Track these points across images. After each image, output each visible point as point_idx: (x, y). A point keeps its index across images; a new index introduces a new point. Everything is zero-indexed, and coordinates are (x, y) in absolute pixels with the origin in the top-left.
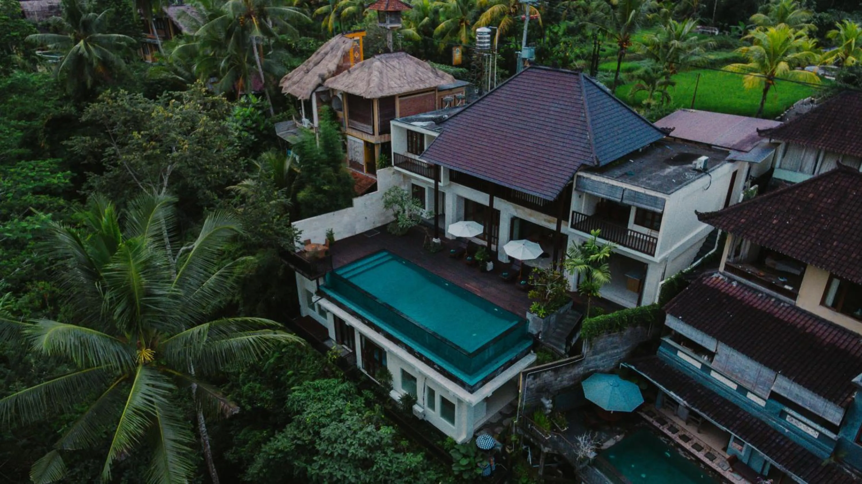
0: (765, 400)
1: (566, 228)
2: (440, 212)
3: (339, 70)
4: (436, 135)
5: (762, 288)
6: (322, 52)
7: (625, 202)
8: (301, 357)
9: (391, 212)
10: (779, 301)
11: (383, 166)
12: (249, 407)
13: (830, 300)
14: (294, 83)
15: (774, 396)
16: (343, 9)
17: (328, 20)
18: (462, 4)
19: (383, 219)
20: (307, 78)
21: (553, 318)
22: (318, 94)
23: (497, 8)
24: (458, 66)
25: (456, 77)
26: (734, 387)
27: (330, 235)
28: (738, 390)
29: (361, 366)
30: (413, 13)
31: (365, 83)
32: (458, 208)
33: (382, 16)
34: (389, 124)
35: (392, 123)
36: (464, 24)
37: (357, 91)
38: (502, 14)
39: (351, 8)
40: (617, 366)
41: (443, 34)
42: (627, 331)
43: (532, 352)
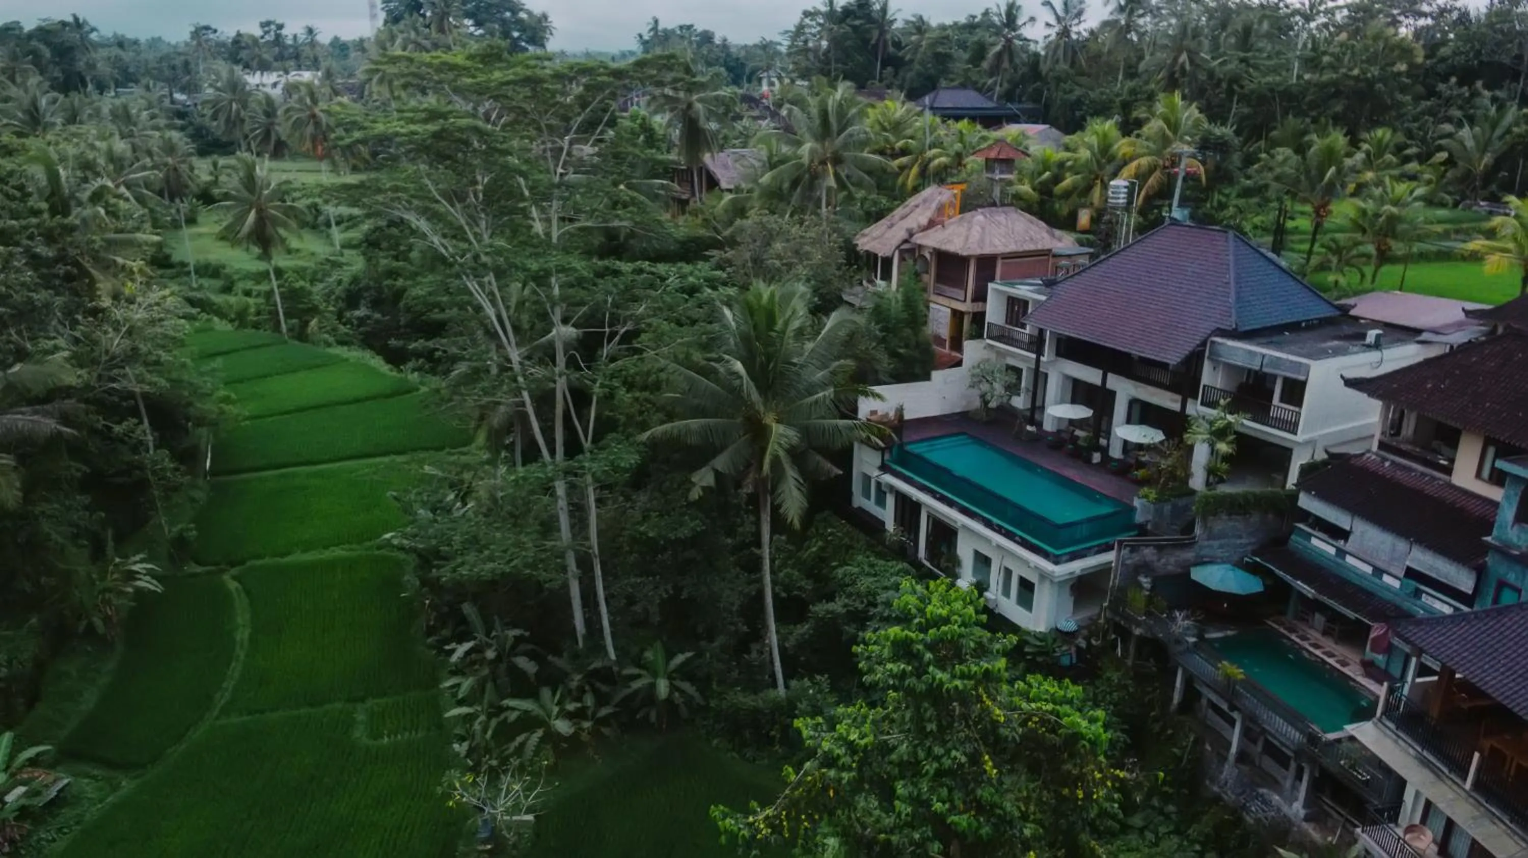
0: (1399, 579)
1: (1194, 408)
2: (1038, 403)
3: (931, 224)
4: (1043, 298)
5: (1414, 465)
6: (913, 204)
7: (1265, 370)
9: (976, 392)
10: (1434, 478)
11: (972, 337)
12: (784, 595)
13: (1486, 473)
14: (874, 239)
15: (1411, 573)
16: (931, 160)
17: (908, 176)
18: (1099, 156)
19: (964, 403)
20: (889, 234)
21: (1167, 508)
22: (902, 252)
23: (1144, 161)
24: (1084, 232)
25: (1081, 244)
26: (1368, 569)
27: (900, 411)
28: (1373, 574)
29: (923, 556)
30: (1028, 164)
31: (962, 238)
32: (1063, 389)
33: (989, 165)
34: (987, 288)
35: (991, 286)
36: (1099, 182)
37: (952, 248)
38: (1152, 170)
39: (943, 159)
41: (1067, 194)
42: (1255, 518)
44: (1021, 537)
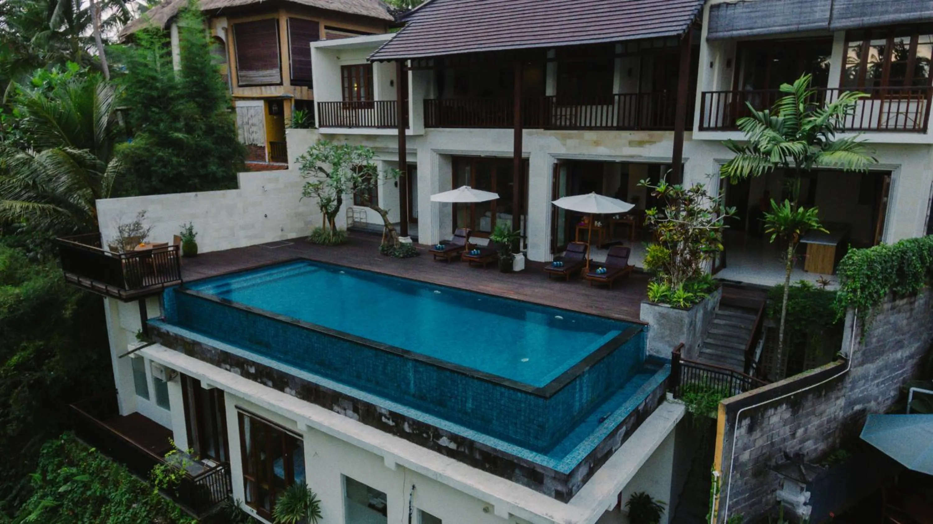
8: (104, 500)
11: (298, 126)
19: (301, 224)
20: (163, 11)
27: (187, 237)
29: (242, 499)
34: (309, 51)
35: (313, 45)
40: (902, 395)
43: (670, 396)
44: (454, 438)
